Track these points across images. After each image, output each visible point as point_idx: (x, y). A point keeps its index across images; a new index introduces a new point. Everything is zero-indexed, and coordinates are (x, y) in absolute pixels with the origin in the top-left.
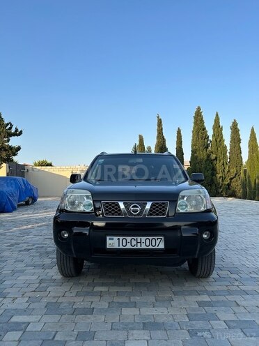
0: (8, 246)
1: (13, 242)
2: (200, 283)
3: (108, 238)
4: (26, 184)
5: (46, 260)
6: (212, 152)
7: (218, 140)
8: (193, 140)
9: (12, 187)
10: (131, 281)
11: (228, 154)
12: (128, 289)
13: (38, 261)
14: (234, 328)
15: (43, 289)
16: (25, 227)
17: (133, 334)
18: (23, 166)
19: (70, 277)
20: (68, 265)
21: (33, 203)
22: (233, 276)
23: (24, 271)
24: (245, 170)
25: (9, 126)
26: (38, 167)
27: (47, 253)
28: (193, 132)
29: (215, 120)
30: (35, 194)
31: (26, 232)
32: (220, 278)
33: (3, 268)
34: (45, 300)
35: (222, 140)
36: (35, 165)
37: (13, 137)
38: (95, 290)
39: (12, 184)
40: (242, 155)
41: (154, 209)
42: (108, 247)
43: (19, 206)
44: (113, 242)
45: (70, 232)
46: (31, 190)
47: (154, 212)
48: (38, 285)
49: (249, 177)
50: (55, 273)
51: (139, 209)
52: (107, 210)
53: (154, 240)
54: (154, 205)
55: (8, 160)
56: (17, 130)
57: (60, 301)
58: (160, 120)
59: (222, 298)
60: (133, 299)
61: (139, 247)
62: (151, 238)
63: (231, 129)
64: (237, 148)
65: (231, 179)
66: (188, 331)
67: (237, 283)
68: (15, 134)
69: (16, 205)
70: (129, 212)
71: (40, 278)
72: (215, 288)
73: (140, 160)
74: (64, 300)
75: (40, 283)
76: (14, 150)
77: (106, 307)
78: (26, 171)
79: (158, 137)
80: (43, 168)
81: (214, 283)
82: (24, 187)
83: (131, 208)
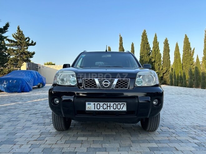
0: (23, 111)
1: (27, 109)
2: (149, 135)
3: (87, 103)
4: (38, 75)
5: (46, 120)
6: (152, 58)
7: (156, 50)
8: (141, 50)
9: (29, 76)
10: (103, 134)
11: (162, 59)
12: (101, 139)
13: (41, 120)
15: (42, 139)
16: (36, 101)
18: (37, 65)
19: (61, 131)
20: (60, 122)
21: (42, 87)
22: (171, 130)
23: (31, 127)
24: (172, 69)
25: (28, 39)
26: (46, 66)
27: (48, 116)
28: (141, 45)
29: (155, 38)
30: (44, 82)
31: (37, 103)
32: (163, 132)
33: (17, 125)
34: (43, 146)
35: (158, 50)
36: (45, 64)
37: (30, 46)
38: (78, 139)
39: (29, 74)
40: (170, 59)
41: (119, 84)
42: (87, 110)
43: (34, 88)
44: (90, 106)
46: (41, 79)
47: (119, 86)
48: (39, 136)
49: (174, 72)
50: (51, 128)
51: (109, 83)
52: (86, 84)
53: (119, 105)
54: (119, 81)
55: (28, 61)
56: (32, 42)
57: (53, 147)
58: (121, 37)
59: (165, 145)
60: (104, 146)
61: (109, 109)
62: (117, 103)
63: (164, 44)
64: (167, 55)
65: (164, 74)
67: (174, 135)
68: (31, 45)
69: (32, 88)
70: (102, 86)
71: (41, 131)
72: (160, 139)
73: (110, 56)
74: (56, 146)
75: (41, 135)
76: (31, 54)
77: (85, 151)
78: (39, 68)
79: (120, 48)
80: (49, 66)
81: (158, 135)
82: (36, 77)
83: (104, 83)
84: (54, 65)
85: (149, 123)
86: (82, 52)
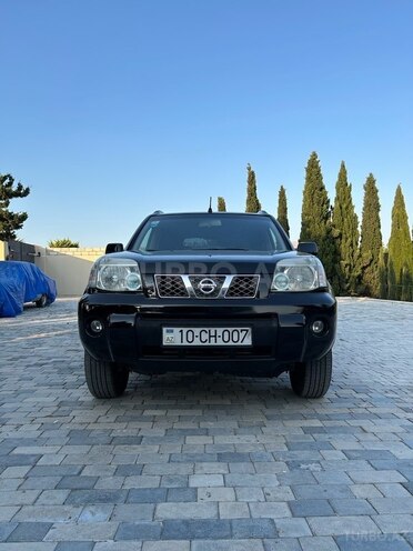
0: (9, 360)
1: (16, 355)
3: (165, 329)
4: (37, 274)
5: (68, 377)
6: (334, 226)
7: (344, 206)
8: (304, 206)
9: (15, 277)
10: (202, 403)
11: (359, 229)
13: (56, 378)
14: (356, 458)
15: (64, 414)
16: (36, 336)
17: (201, 468)
18: (31, 248)
19: (107, 398)
20: (103, 377)
21: (48, 304)
22: (357, 396)
23: (33, 391)
24: (386, 255)
25: (7, 181)
26: (55, 249)
28: (304, 192)
29: (340, 175)
30: (52, 291)
31: (39, 342)
32: (340, 398)
34: (67, 427)
35: (350, 206)
36: (52, 246)
37: (14, 199)
38: (144, 414)
39: (13, 272)
40: (381, 230)
41: (237, 286)
42: (164, 344)
43: (26, 308)
44: (173, 337)
45: (105, 322)
46: (45, 283)
47: (237, 291)
48: (55, 409)
49: (391, 264)
50: (84, 394)
51: (213, 285)
52: (163, 288)
53: (235, 333)
54: (237, 281)
55: (8, 237)
56: (20, 187)
57: (90, 427)
58: (253, 173)
59: (342, 423)
60: (202, 425)
61: (213, 343)
62: (231, 329)
63: (365, 189)
64: (373, 219)
65: (364, 268)
66: (287, 463)
67: (365, 405)
68: (18, 194)
69: (21, 306)
70: (197, 291)
71: (59, 400)
72: (330, 411)
73: (218, 223)
74: (96, 427)
75: (59, 406)
76: (16, 220)
77: (162, 435)
78: (36, 254)
79: (249, 201)
80: (64, 250)
81: (329, 405)
82: (33, 278)
83: (201, 285)
84: (76, 246)
85: (308, 378)
86: (152, 213)
